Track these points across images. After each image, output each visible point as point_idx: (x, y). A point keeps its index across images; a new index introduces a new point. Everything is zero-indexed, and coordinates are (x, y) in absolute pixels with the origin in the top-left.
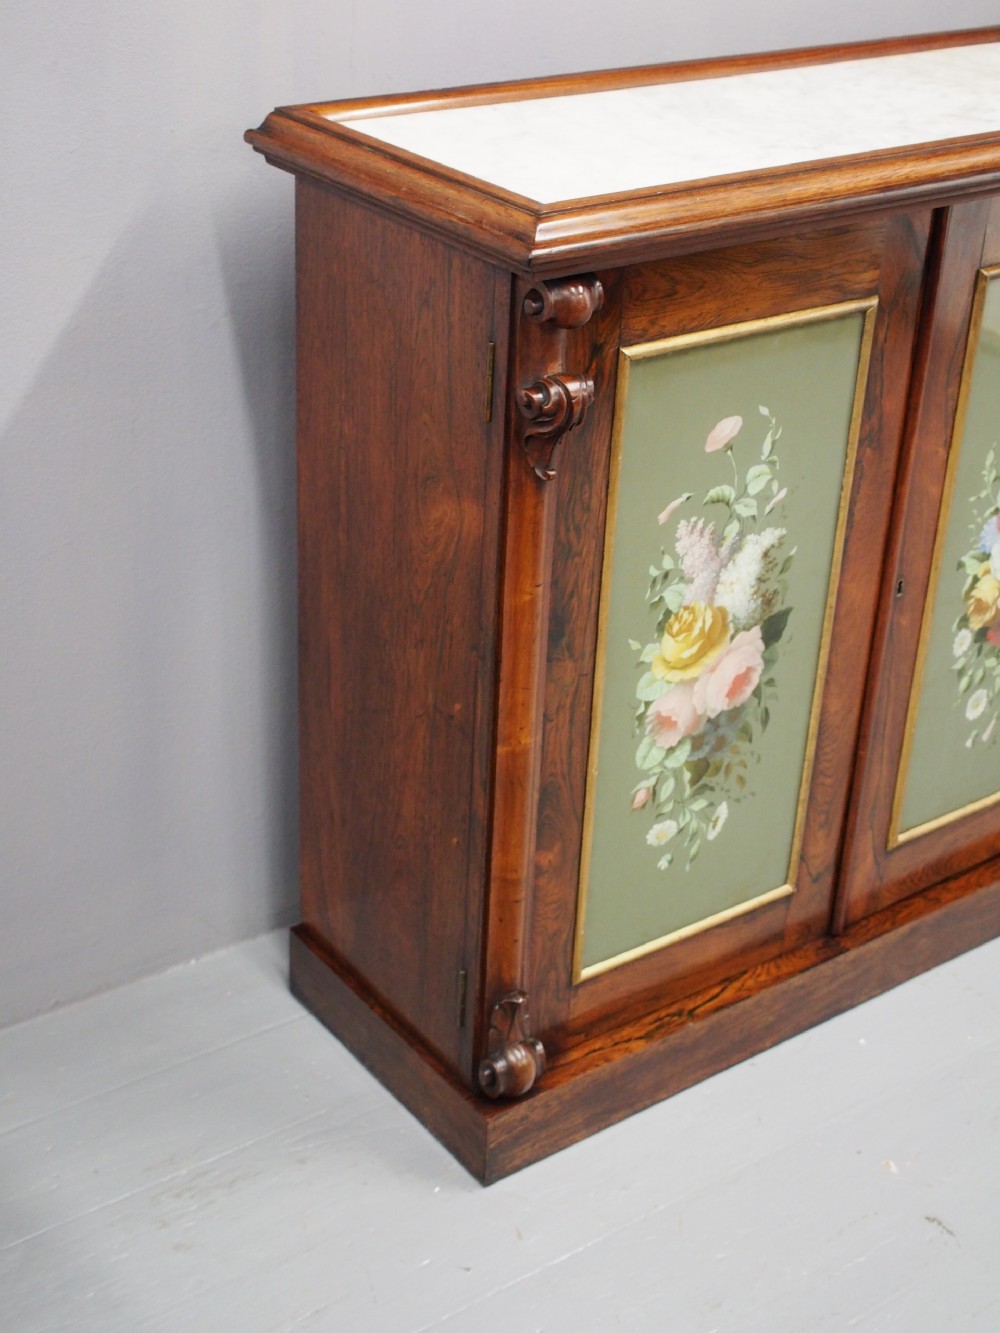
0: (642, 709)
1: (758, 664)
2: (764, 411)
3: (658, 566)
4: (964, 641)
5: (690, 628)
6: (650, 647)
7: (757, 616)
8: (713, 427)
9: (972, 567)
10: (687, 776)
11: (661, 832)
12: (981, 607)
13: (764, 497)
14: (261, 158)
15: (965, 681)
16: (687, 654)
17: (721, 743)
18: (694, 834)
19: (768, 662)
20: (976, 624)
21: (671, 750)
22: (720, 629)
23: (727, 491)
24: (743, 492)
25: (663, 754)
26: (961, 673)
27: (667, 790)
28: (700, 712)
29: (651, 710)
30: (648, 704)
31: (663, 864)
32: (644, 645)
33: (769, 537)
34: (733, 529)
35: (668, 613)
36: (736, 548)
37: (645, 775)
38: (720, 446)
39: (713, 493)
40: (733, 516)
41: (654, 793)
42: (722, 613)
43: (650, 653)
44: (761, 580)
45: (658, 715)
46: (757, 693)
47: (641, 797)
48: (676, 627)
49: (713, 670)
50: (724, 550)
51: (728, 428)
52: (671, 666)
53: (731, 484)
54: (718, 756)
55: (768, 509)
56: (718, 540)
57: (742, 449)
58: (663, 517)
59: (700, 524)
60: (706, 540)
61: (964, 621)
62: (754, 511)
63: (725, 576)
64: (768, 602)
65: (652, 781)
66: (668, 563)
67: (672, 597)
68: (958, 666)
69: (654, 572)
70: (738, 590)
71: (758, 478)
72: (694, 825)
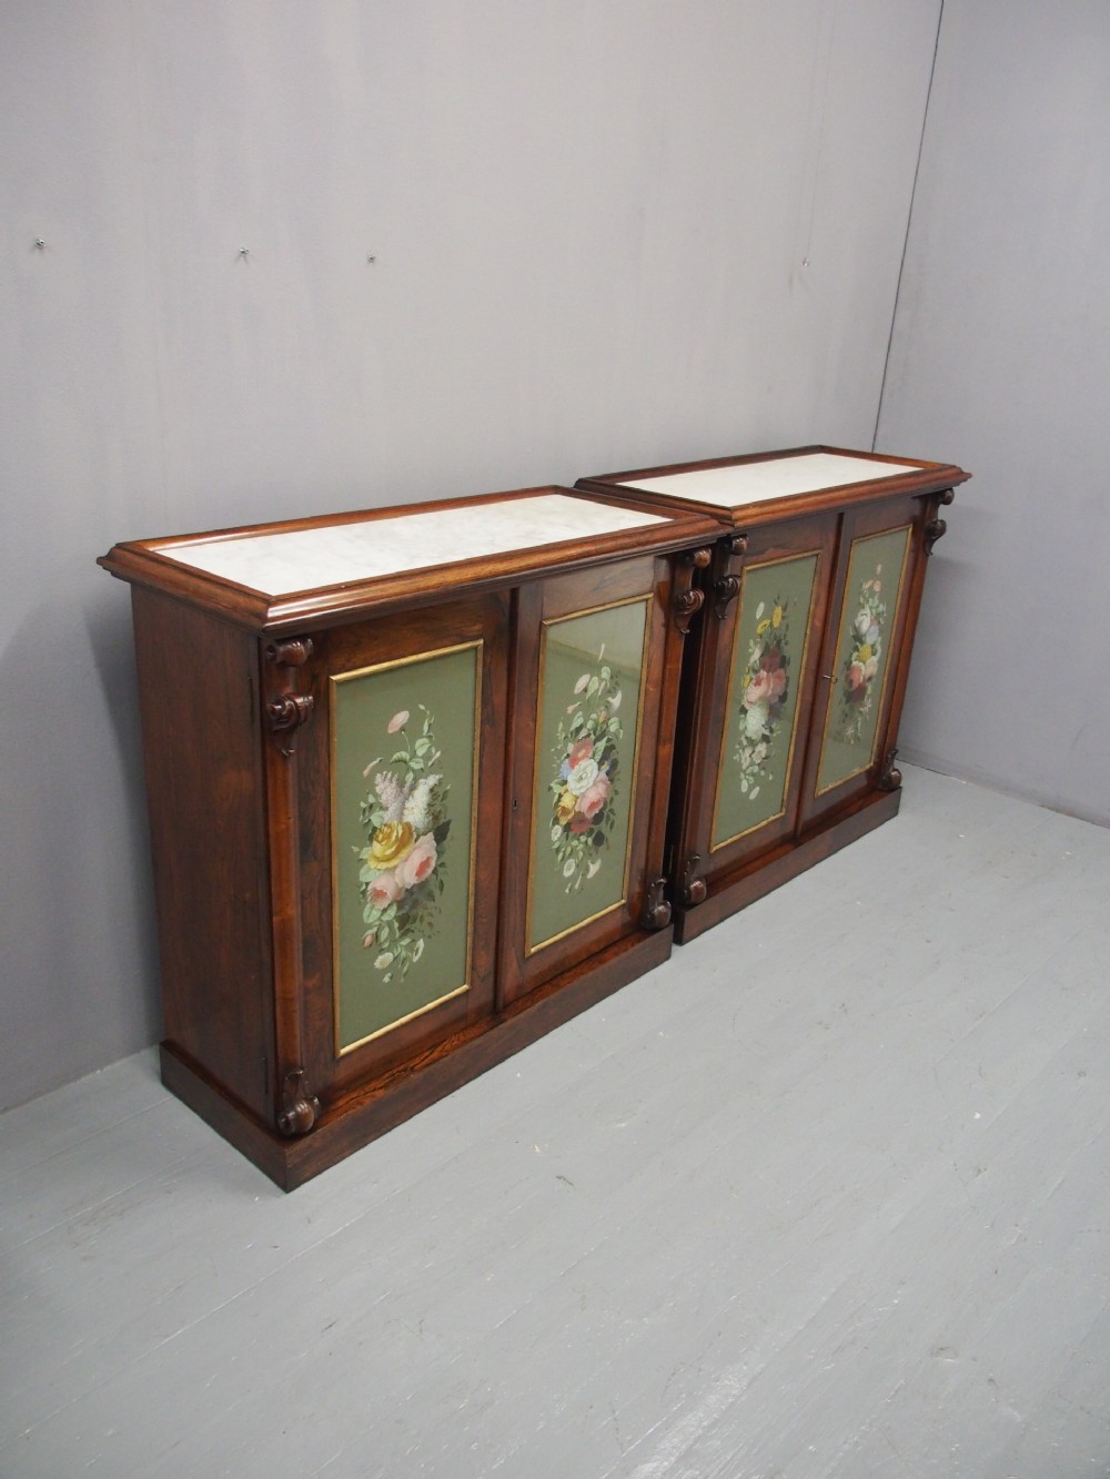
0: (364, 887)
1: (434, 855)
2: (422, 707)
3: (366, 802)
4: (557, 832)
5: (389, 836)
6: (365, 849)
7: (430, 826)
8: (392, 718)
9: (557, 789)
10: (396, 925)
11: (382, 961)
12: (565, 811)
13: (427, 757)
14: (109, 573)
15: (561, 855)
16: (389, 852)
17: (415, 904)
18: (405, 959)
19: (440, 853)
20: (563, 821)
21: (385, 910)
22: (409, 836)
23: (404, 755)
24: (414, 755)
25: (380, 913)
26: (558, 850)
27: (385, 934)
28: (400, 886)
29: (370, 887)
30: (367, 884)
31: (386, 979)
32: (361, 849)
33: (432, 780)
34: (410, 777)
35: (375, 829)
36: (413, 788)
37: (370, 926)
38: (397, 729)
39: (395, 757)
40: (409, 769)
41: (377, 936)
42: (408, 827)
43: (365, 854)
44: (430, 805)
45: (375, 890)
46: (435, 872)
47: (368, 940)
48: (380, 837)
49: (406, 860)
50: (406, 790)
51: (402, 718)
52: (379, 860)
53: (406, 750)
54: (414, 912)
55: (430, 764)
56: (401, 784)
57: (410, 730)
58: (366, 772)
59: (390, 775)
60: (394, 784)
61: (556, 821)
62: (422, 766)
63: (408, 805)
64: (436, 817)
65: (375, 929)
66: (371, 799)
67: (376, 819)
68: (556, 846)
69: (363, 805)
70: (416, 810)
71: (422, 746)
72: (404, 954)
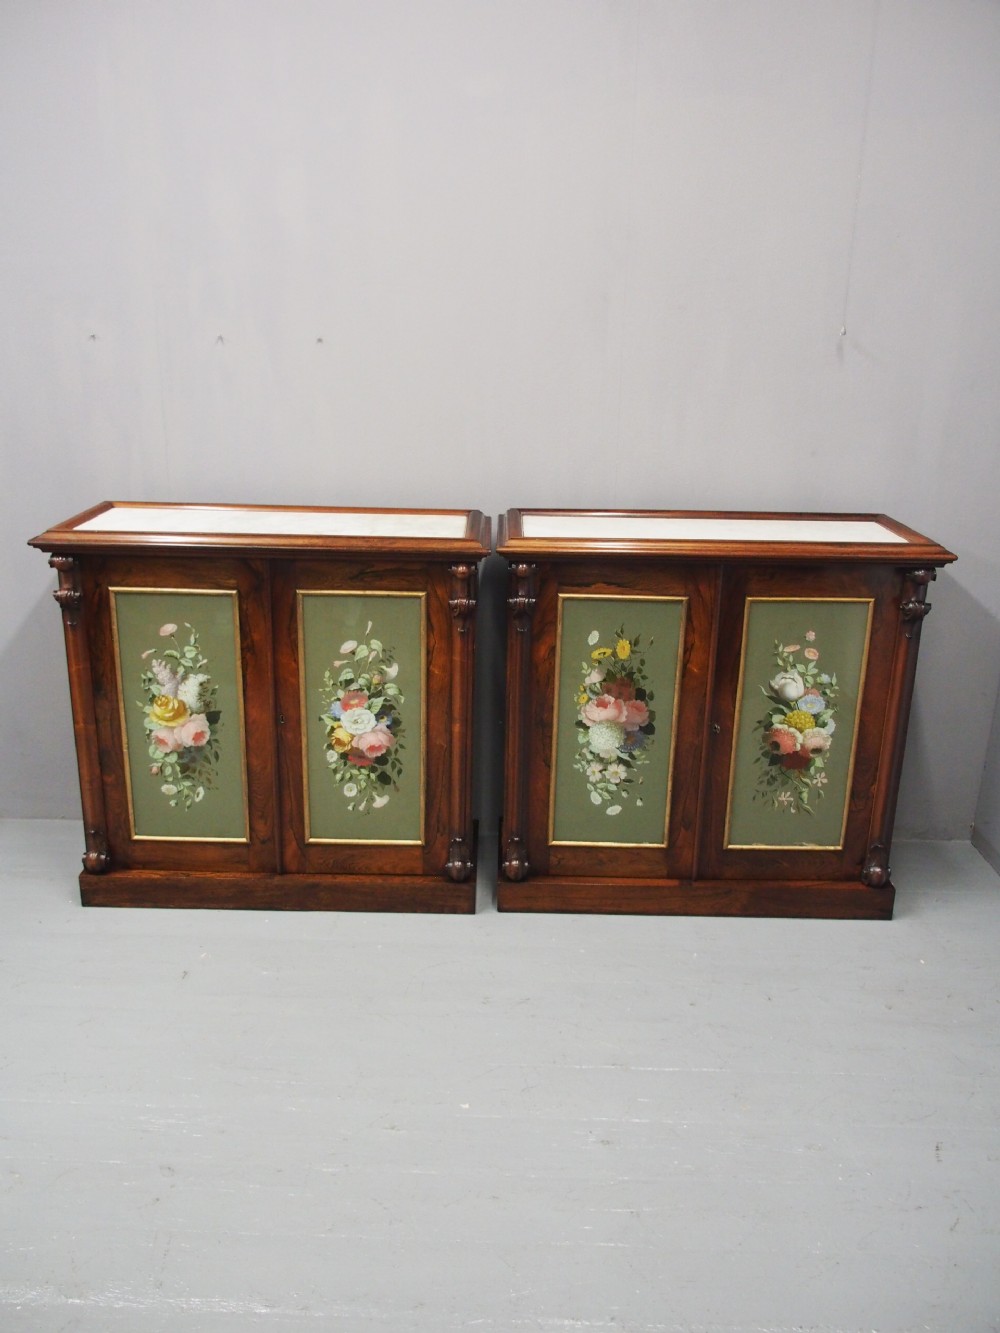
0: (148, 732)
1: (207, 730)
2: (188, 625)
3: (145, 674)
4: (333, 756)
5: (167, 704)
6: (147, 707)
7: (202, 709)
8: (163, 625)
9: (330, 722)
10: (178, 768)
11: (168, 789)
12: (340, 743)
13: (195, 660)
15: (339, 774)
16: (167, 715)
17: (193, 760)
18: (187, 796)
19: (213, 732)
20: (340, 750)
21: (167, 755)
22: (181, 711)
23: (175, 653)
24: (183, 656)
25: (162, 755)
26: (335, 771)
27: (168, 771)
28: (180, 742)
29: (153, 734)
30: (151, 731)
31: (173, 803)
32: (144, 705)
33: (202, 678)
34: (181, 670)
35: (154, 696)
36: (184, 678)
37: (156, 761)
38: (168, 634)
39: (167, 652)
40: (179, 664)
41: (161, 770)
42: (182, 704)
43: (147, 709)
44: (200, 695)
45: (157, 737)
46: (209, 742)
47: (155, 770)
48: (159, 702)
49: (183, 726)
50: (179, 676)
51: (169, 628)
52: (158, 717)
53: (176, 650)
54: (193, 765)
55: (198, 665)
56: (174, 672)
57: (180, 639)
58: (144, 656)
59: (164, 663)
60: (168, 670)
61: (332, 747)
62: (191, 664)
63: (181, 688)
64: (207, 705)
65: (160, 764)
66: (150, 675)
67: (154, 688)
69: (144, 677)
70: (189, 692)
71: (190, 652)
72: (186, 792)
